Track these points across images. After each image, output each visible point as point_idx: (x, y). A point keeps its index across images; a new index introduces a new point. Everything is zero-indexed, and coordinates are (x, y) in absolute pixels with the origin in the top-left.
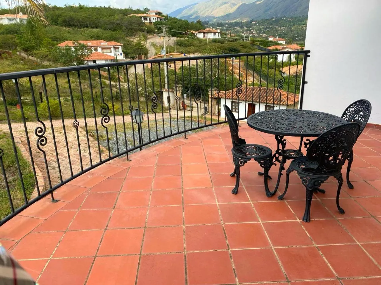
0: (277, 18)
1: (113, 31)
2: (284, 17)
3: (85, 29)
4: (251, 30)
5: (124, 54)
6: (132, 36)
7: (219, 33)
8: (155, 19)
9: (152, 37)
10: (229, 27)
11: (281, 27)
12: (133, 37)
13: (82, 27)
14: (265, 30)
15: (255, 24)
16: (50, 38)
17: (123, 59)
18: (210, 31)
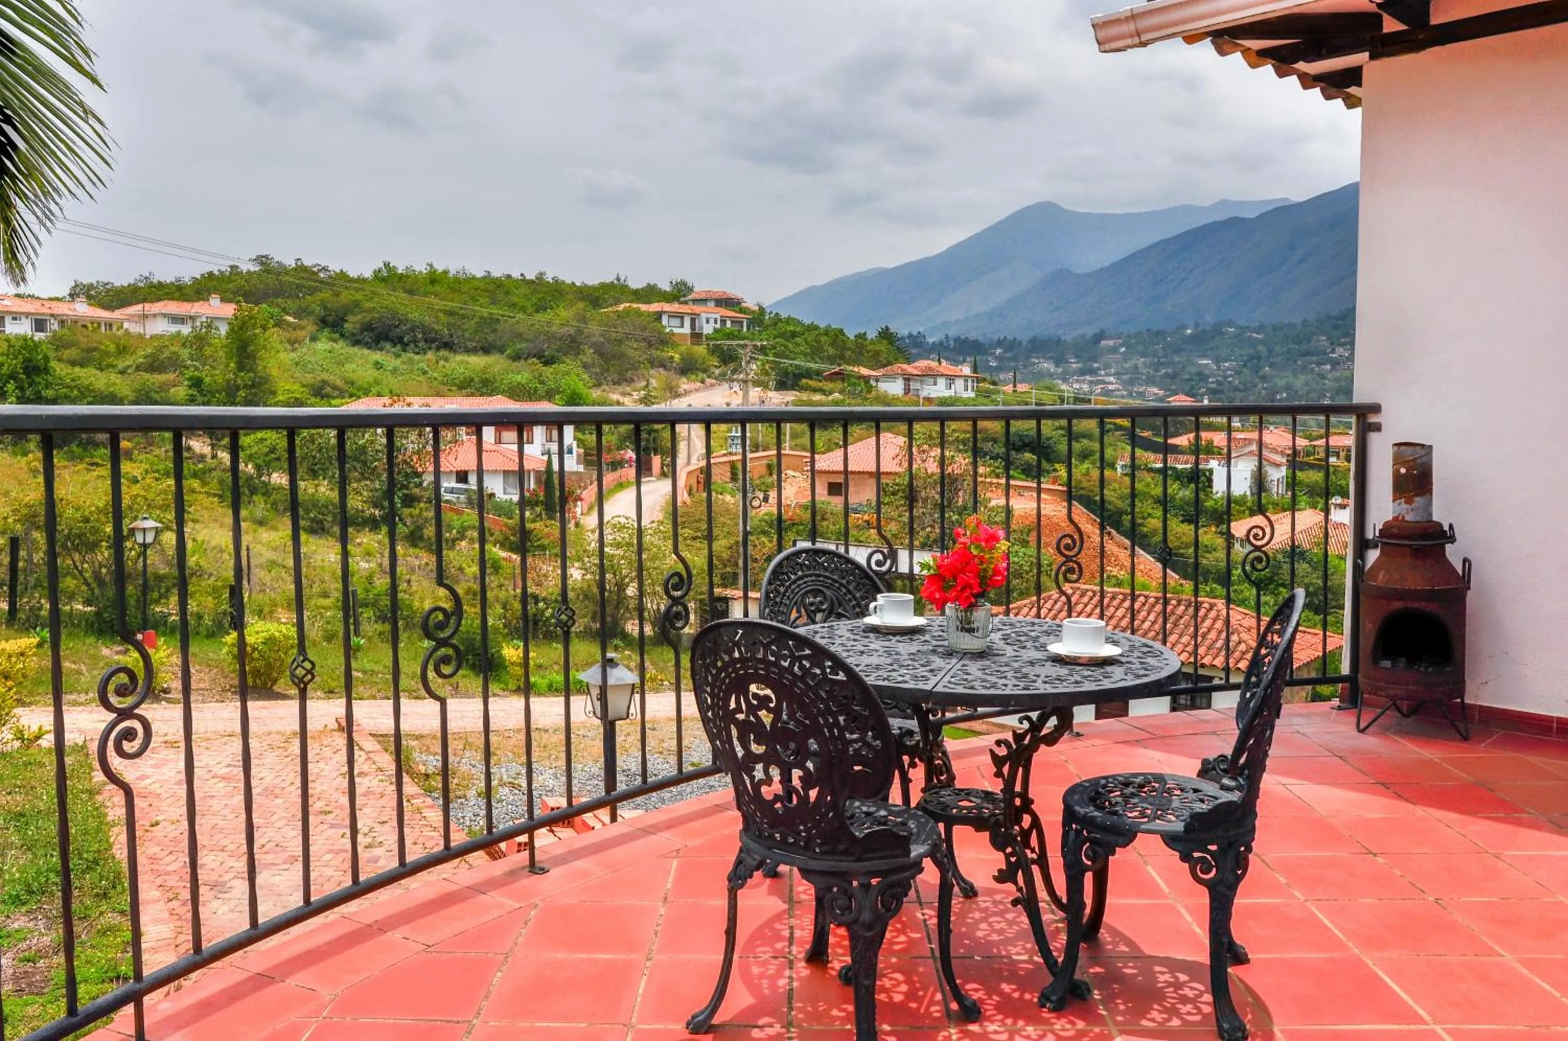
0: (1200, 329)
1: (547, 363)
2: (1230, 324)
3: (443, 353)
4: (1099, 369)
5: (582, 451)
6: (617, 383)
7: (966, 378)
8: (712, 321)
9: (697, 390)
10: (1009, 359)
11: (1217, 361)
12: (620, 389)
13: (430, 349)
14: (1156, 371)
15: (1114, 350)
16: (304, 386)
17: (575, 469)
18: (931, 369)
